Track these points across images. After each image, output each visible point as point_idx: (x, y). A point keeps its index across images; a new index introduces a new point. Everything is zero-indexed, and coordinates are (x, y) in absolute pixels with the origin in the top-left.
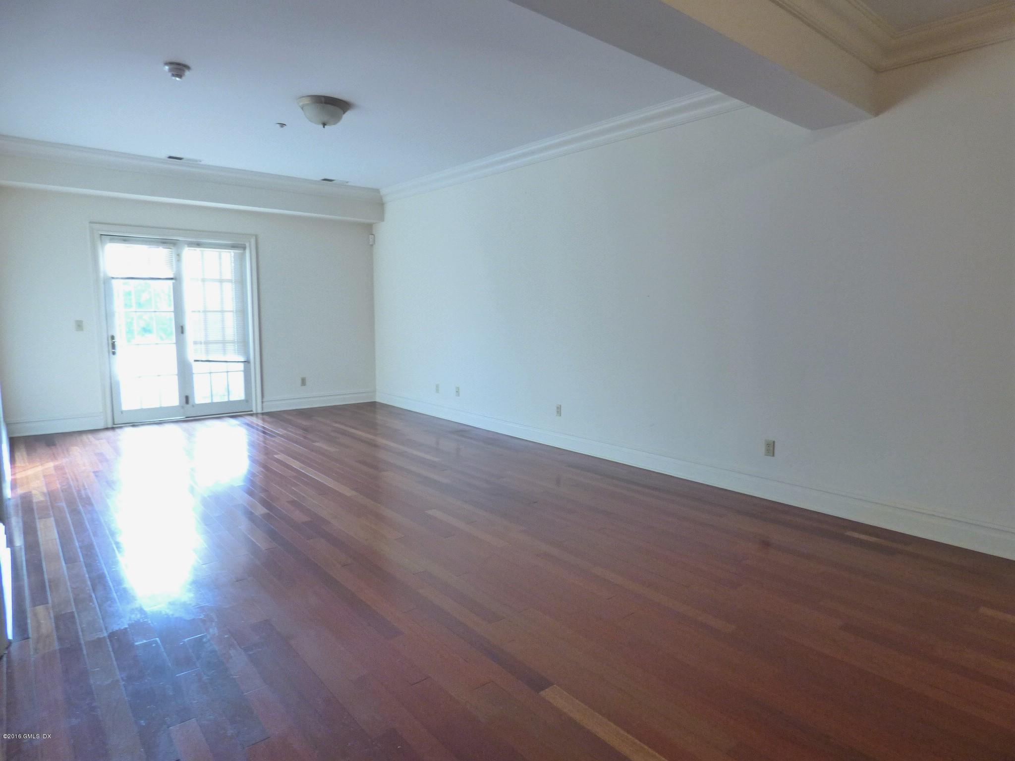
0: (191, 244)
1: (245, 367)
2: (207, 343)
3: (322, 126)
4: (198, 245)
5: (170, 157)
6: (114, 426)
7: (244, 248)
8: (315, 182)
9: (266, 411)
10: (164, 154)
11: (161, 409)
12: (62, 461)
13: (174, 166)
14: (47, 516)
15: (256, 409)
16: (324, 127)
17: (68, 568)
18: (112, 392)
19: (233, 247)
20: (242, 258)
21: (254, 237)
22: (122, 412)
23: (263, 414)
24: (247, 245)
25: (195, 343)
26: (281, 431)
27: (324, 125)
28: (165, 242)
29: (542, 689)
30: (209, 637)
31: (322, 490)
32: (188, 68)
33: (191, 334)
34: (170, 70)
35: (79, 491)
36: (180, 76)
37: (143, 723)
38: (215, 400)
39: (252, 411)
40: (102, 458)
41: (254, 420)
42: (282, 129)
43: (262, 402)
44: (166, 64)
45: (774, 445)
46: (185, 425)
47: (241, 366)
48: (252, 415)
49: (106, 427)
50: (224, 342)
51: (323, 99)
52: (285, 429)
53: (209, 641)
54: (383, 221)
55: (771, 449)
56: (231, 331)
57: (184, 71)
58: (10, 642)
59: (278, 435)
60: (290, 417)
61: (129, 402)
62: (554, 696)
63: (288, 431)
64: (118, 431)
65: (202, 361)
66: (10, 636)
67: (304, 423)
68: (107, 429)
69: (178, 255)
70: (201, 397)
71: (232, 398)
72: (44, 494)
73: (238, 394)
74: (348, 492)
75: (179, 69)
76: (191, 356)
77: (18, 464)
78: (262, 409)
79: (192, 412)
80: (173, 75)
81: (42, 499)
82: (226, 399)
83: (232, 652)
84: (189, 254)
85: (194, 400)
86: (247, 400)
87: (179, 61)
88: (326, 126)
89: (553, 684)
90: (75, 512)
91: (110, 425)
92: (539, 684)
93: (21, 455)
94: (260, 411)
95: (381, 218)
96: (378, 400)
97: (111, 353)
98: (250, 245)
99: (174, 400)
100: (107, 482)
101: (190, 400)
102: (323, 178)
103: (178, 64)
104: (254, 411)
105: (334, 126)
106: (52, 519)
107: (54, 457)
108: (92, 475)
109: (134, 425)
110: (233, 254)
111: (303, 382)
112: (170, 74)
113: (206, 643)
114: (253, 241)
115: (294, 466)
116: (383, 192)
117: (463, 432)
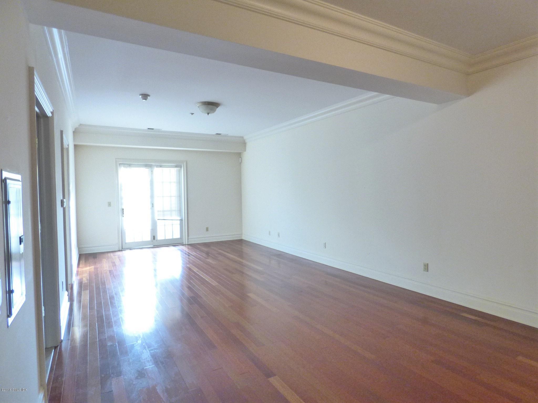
0: (157, 166)
1: (180, 222)
2: (163, 211)
3: (207, 114)
4: (161, 166)
5: (148, 129)
6: (122, 250)
7: (181, 167)
8: (213, 135)
9: (189, 243)
10: (146, 128)
11: (143, 242)
12: (98, 265)
13: (151, 132)
14: (87, 289)
15: (185, 242)
16: (208, 115)
17: (90, 312)
18: (122, 234)
19: (176, 166)
20: (180, 171)
21: (186, 162)
22: (126, 243)
23: (188, 245)
24: (182, 165)
25: (158, 211)
26: (194, 253)
27: (208, 114)
28: (146, 166)
29: (270, 377)
30: (137, 344)
31: (203, 282)
32: (149, 96)
33: (156, 208)
34: (142, 97)
35: (101, 279)
36: (146, 99)
37: (103, 376)
38: (166, 238)
39: (183, 243)
40: (114, 264)
41: (183, 247)
42: (192, 115)
43: (188, 239)
44: (140, 95)
45: (428, 266)
46: (152, 250)
47: (179, 222)
48: (183, 245)
49: (119, 250)
50: (171, 211)
51: (207, 103)
52: (195, 252)
53: (136, 345)
54: (246, 151)
55: (426, 267)
56: (174, 205)
57: (147, 97)
58: (62, 341)
59: (192, 255)
60: (199, 246)
61: (129, 239)
62: (275, 381)
63: (197, 253)
64: (123, 252)
65: (161, 220)
66: (62, 338)
67: (205, 249)
68: (119, 251)
69: (152, 171)
70: (160, 237)
71: (175, 237)
72: (87, 280)
73: (177, 235)
74: (214, 283)
75: (145, 96)
76: (156, 218)
77: (81, 266)
78: (188, 242)
79: (156, 244)
80: (143, 99)
81: (86, 282)
82: (171, 238)
83: (144, 351)
84: (157, 170)
85: (157, 238)
86: (181, 238)
87: (145, 93)
88: (209, 114)
89: (275, 375)
90: (98, 288)
91: (121, 249)
92: (269, 374)
93: (82, 262)
94: (187, 243)
95: (245, 150)
96: (243, 238)
97: (122, 216)
98: (184, 165)
99: (148, 238)
100: (114, 276)
101: (156, 238)
102: (216, 133)
103: (145, 95)
104: (184, 243)
105: (213, 114)
106: (89, 291)
107: (95, 263)
108: (108, 272)
109: (130, 249)
110: (176, 170)
111: (207, 229)
112: (142, 99)
113: (135, 346)
114: (185, 164)
115: (194, 270)
116: (245, 138)
117: (280, 255)
